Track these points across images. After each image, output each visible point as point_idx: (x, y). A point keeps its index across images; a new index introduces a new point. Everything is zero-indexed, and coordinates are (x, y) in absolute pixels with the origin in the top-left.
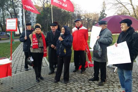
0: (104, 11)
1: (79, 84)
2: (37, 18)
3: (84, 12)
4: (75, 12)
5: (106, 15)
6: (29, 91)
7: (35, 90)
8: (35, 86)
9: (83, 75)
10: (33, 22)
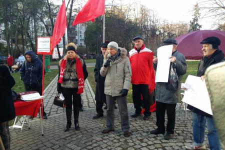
0: (197, 20)
1: (139, 135)
2: (86, 33)
3: (162, 23)
4: (146, 23)
5: (200, 27)
6: (66, 140)
7: (73, 139)
8: (75, 134)
9: (147, 122)
10: (80, 38)
